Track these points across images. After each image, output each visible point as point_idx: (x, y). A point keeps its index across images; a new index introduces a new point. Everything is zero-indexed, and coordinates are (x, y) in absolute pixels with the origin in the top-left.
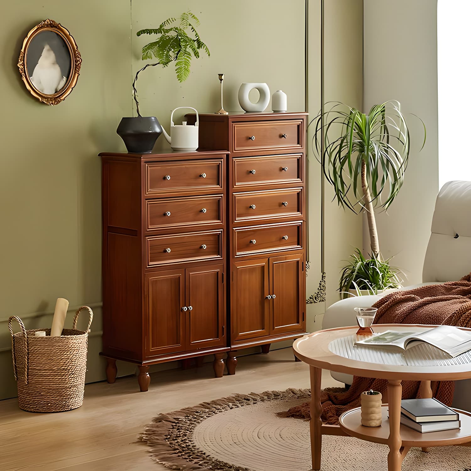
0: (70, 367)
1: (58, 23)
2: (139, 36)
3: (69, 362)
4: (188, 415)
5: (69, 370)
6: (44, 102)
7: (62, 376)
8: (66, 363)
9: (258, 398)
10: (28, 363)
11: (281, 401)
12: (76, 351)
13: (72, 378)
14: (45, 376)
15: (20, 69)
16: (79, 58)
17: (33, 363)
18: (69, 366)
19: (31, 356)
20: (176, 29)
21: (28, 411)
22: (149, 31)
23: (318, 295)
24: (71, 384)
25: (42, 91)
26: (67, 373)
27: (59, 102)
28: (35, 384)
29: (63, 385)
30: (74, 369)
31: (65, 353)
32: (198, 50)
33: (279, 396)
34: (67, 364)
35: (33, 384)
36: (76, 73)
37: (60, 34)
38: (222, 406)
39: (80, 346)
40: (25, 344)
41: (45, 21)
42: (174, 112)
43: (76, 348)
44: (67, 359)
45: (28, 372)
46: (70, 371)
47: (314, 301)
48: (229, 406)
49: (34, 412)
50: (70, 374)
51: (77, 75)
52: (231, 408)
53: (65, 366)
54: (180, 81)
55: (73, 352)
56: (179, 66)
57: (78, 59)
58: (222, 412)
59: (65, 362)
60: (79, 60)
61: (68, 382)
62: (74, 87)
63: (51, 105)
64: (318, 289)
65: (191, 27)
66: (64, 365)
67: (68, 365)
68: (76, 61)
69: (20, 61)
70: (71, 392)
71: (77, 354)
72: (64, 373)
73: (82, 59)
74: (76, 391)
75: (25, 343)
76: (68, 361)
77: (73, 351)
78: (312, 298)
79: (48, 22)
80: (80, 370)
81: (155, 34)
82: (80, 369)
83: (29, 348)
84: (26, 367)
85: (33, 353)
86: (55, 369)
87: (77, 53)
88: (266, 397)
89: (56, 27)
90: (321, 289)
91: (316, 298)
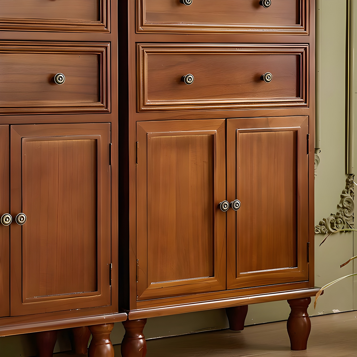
64: (339, 206)
90: (343, 208)
91: (332, 225)
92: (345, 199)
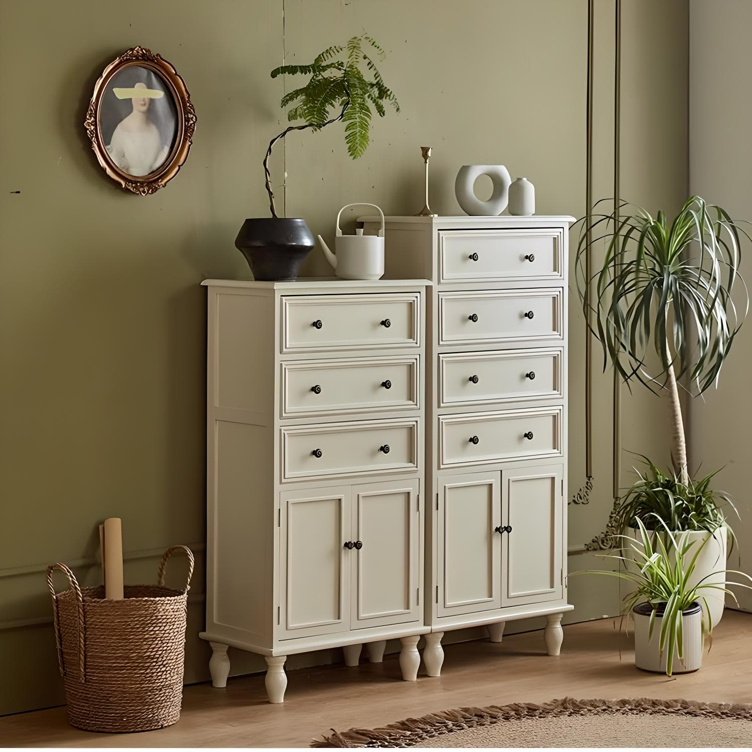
0: (160, 652)
1: (155, 54)
2: (275, 78)
3: (157, 644)
4: (374, 741)
5: (158, 658)
6: (129, 190)
7: (146, 670)
8: (153, 646)
9: (500, 715)
10: (85, 645)
11: (540, 719)
12: (170, 626)
13: (163, 672)
14: (115, 668)
15: (88, 132)
16: (191, 113)
17: (95, 647)
18: (157, 651)
19: (90, 635)
20: (339, 65)
21: (86, 730)
22: (292, 70)
23: (606, 536)
24: (162, 682)
25: (127, 170)
26: (154, 664)
27: (156, 189)
28: (97, 683)
29: (147, 685)
30: (167, 657)
31: (152, 628)
32: (380, 101)
33: (536, 710)
34: (153, 648)
35: (94, 683)
36: (187, 139)
37: (160, 73)
38: (435, 726)
39: (175, 617)
40: (79, 613)
41: (132, 50)
42: (342, 211)
43: (170, 620)
44: (154, 640)
45: (85, 661)
46: (160, 659)
47: (600, 546)
48: (446, 726)
49: (99, 732)
50: (160, 666)
51: (188, 143)
52: (451, 731)
53: (152, 652)
54: (353, 157)
55: (165, 626)
56: (351, 131)
57: (190, 116)
58: (434, 736)
59: (151, 645)
60: (193, 117)
61: (156, 680)
62: (182, 165)
63: (143, 194)
64: (608, 526)
65: (367, 61)
66: (148, 649)
67: (156, 649)
68: (188, 120)
69: (88, 117)
70: (162, 697)
71: (171, 630)
72: (149, 664)
73: (196, 115)
74: (170, 696)
75: (79, 610)
76: (156, 642)
77: (164, 624)
78: (596, 542)
79: (138, 52)
80: (177, 659)
81: (302, 73)
82: (175, 657)
83: (86, 620)
84: (83, 653)
85: (93, 628)
86: (133, 657)
87: (189, 106)
88: (513, 713)
89: (153, 61)
90: (612, 526)
91: (603, 542)
92: (613, 519)
